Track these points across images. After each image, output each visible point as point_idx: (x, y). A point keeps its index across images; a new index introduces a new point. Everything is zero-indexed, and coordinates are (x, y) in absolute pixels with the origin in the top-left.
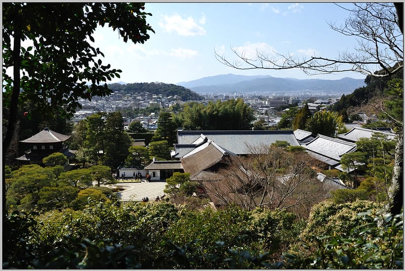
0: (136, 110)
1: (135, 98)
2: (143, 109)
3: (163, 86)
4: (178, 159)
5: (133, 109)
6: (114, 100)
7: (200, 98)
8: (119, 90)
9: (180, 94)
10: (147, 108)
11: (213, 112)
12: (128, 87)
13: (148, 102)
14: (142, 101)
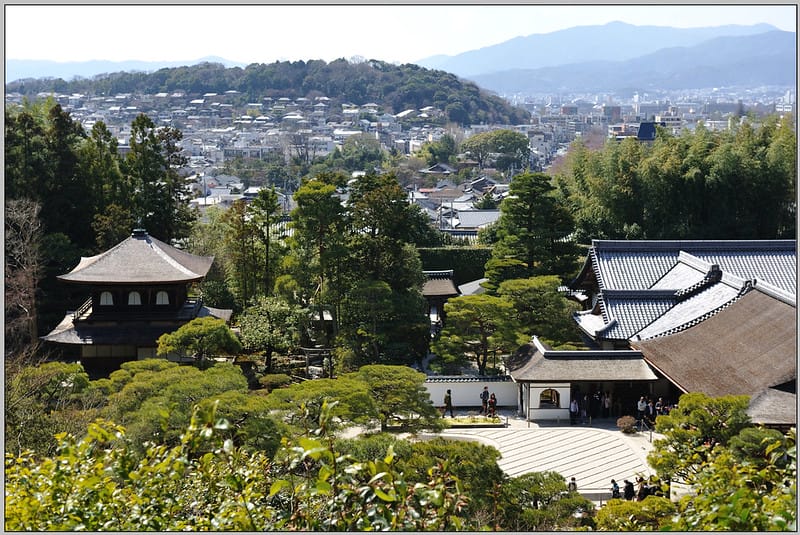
0: (297, 161)
1: (279, 119)
2: (322, 160)
3: (380, 74)
4: (624, 343)
5: (287, 158)
6: (205, 123)
7: (516, 117)
8: (221, 89)
9: (443, 101)
10: (337, 154)
11: (685, 169)
12: (251, 76)
13: (330, 133)
14: (307, 126)
